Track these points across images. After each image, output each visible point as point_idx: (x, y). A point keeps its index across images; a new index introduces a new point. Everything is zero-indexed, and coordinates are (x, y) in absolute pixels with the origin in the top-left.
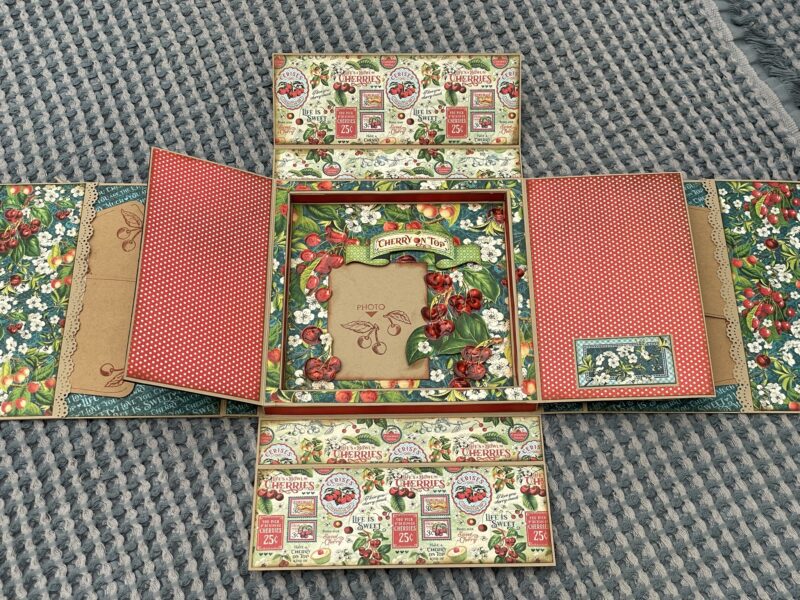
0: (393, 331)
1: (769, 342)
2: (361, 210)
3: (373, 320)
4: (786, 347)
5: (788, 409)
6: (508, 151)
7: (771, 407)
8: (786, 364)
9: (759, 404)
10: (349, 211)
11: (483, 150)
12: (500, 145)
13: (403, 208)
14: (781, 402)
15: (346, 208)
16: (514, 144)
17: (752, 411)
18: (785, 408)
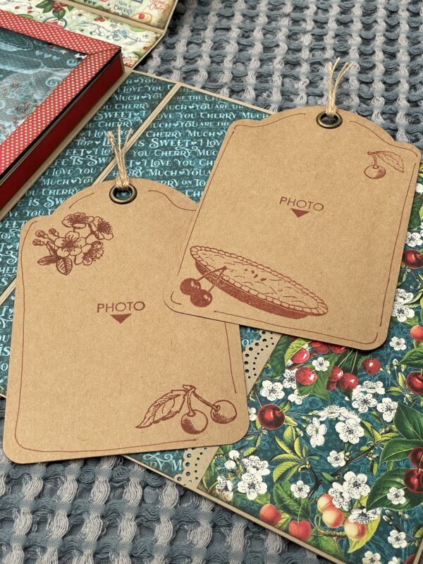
1: (301, 393)
4: (324, 414)
5: (255, 513)
6: (145, 33)
7: (230, 496)
8: (307, 438)
9: (212, 481)
11: (117, 21)
12: (141, 22)
14: (252, 496)
16: (158, 27)
17: (193, 486)
18: (253, 508)
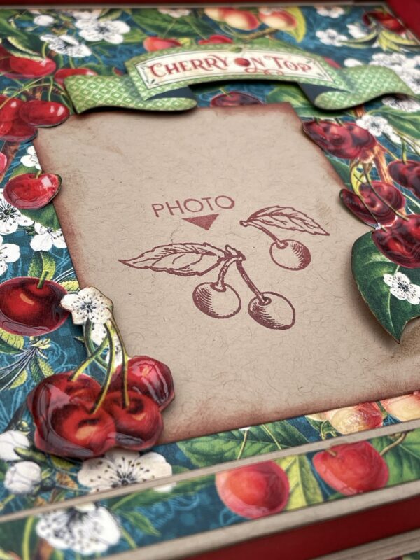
0: (290, 257)
2: (74, 19)
3: (217, 237)
10: (44, 20)
13: (176, 15)
15: (33, 16)
